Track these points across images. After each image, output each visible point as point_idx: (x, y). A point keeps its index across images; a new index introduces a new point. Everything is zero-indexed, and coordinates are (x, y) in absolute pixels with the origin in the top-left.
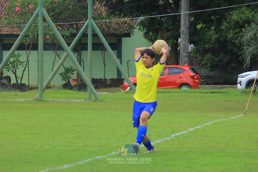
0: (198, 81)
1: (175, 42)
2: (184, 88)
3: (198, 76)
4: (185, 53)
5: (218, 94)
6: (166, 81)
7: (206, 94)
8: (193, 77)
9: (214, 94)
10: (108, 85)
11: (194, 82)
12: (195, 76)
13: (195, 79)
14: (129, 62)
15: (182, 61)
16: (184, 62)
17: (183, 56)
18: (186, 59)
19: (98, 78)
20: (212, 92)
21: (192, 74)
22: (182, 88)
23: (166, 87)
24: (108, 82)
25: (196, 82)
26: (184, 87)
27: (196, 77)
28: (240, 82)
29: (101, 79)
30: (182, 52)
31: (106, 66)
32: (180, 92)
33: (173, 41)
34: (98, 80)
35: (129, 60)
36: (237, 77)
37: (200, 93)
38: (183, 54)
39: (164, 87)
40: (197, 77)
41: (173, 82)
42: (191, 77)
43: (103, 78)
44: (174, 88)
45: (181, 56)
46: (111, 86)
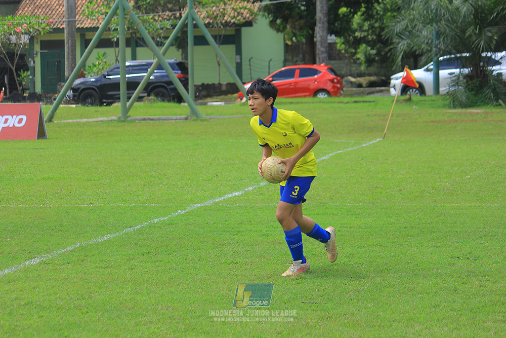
0: (339, 85)
1: (311, 32)
2: (321, 96)
3: (339, 78)
4: (324, 47)
5: (362, 104)
6: (298, 86)
7: (347, 104)
8: (332, 81)
9: (356, 105)
10: (224, 91)
11: (334, 87)
12: (334, 79)
13: (335, 83)
14: (251, 60)
15: (319, 58)
16: (321, 59)
17: (320, 52)
18: (325, 55)
19: (210, 83)
20: (356, 102)
21: (332, 76)
22: (318, 96)
23: (297, 95)
24: (224, 88)
25: (337, 88)
26: (320, 94)
27: (335, 81)
28: (394, 86)
29: (214, 84)
30: (318, 46)
31: (221, 66)
32: (313, 103)
33: (308, 32)
34: (210, 85)
35: (252, 58)
36: (390, 79)
37: (339, 102)
38: (320, 49)
39: (294, 95)
40: (337, 79)
41: (305, 88)
42: (330, 80)
43: (216, 82)
44: (305, 96)
45: (317, 51)
46: (226, 93)
